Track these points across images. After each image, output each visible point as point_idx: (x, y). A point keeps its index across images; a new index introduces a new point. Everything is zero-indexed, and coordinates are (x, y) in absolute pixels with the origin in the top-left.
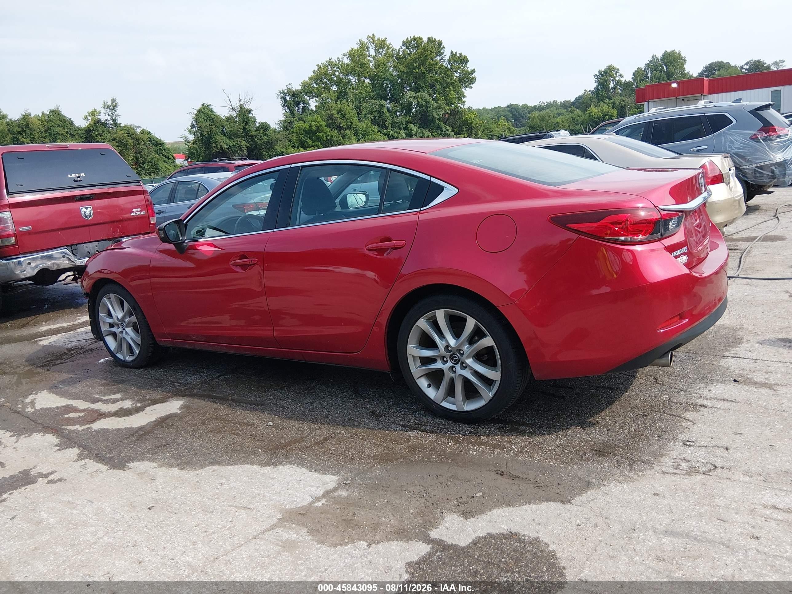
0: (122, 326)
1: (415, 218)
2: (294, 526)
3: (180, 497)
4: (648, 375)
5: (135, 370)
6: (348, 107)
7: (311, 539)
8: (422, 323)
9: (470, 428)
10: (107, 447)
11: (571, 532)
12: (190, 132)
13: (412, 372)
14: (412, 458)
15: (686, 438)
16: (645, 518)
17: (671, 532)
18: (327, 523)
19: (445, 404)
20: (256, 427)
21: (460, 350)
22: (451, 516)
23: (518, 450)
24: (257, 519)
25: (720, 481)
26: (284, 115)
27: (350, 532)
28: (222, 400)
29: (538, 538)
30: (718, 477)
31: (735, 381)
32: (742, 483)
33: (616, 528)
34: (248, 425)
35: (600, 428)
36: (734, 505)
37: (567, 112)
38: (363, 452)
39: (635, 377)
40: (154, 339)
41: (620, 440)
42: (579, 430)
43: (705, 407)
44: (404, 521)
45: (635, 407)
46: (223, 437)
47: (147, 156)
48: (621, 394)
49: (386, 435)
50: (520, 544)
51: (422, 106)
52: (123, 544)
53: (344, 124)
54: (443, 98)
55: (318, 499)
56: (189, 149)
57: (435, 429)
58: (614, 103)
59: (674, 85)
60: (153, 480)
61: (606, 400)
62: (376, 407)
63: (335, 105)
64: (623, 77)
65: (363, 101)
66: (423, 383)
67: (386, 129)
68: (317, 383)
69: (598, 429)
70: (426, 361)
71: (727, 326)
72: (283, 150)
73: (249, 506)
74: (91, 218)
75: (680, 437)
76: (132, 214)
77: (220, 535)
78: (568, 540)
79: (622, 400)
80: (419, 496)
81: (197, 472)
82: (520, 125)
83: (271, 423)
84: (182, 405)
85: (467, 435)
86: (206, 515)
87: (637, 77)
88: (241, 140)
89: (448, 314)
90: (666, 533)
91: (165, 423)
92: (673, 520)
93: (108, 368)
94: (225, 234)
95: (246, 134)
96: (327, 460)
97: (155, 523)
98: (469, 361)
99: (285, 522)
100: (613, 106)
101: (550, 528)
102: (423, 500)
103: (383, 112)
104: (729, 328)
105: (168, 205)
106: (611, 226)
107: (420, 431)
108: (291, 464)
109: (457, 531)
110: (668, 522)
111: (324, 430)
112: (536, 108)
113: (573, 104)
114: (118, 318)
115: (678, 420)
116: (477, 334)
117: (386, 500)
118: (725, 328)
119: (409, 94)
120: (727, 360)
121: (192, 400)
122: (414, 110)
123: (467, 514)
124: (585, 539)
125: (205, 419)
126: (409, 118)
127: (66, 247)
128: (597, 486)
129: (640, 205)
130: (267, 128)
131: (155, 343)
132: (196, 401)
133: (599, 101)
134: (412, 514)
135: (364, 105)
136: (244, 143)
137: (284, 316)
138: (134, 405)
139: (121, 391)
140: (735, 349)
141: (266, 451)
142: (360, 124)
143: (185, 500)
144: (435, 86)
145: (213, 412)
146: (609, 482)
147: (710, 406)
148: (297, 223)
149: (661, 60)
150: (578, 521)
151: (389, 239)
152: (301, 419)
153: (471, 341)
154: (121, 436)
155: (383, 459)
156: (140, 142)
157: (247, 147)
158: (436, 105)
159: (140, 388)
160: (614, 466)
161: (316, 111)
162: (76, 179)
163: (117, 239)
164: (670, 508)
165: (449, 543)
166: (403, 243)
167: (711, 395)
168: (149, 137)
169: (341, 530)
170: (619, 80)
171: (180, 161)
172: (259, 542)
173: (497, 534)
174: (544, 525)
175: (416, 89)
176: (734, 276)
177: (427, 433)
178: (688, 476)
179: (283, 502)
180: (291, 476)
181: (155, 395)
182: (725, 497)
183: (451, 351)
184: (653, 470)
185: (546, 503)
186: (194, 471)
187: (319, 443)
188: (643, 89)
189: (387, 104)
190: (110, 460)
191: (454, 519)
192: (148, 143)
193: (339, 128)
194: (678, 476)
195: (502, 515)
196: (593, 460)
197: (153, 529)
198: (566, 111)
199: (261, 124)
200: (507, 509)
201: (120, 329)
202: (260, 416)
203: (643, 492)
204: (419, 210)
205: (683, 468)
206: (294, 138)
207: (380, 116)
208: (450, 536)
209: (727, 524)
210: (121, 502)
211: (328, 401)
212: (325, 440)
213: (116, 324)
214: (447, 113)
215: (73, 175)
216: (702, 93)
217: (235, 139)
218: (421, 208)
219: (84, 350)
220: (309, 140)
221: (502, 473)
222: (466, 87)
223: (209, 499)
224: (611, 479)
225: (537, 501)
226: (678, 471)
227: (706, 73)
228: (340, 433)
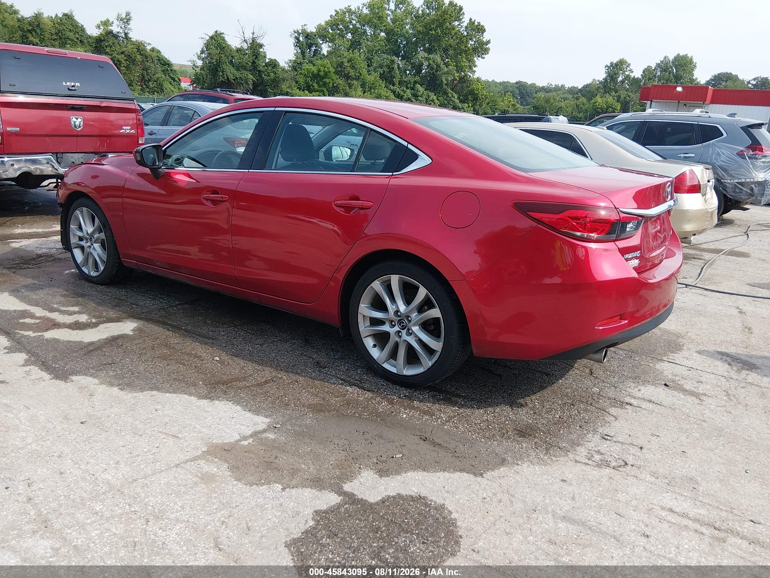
0: (91, 240)
1: (386, 181)
2: (216, 460)
3: (114, 416)
4: (585, 366)
5: (98, 286)
6: (360, 57)
7: (229, 475)
8: (377, 285)
9: (405, 392)
10: (54, 357)
11: (476, 503)
12: (199, 57)
13: (360, 330)
14: (345, 412)
15: (605, 432)
16: (547, 501)
17: (569, 518)
18: (249, 463)
19: (386, 366)
20: (203, 360)
21: (409, 317)
22: (367, 472)
23: (446, 419)
24: (183, 448)
25: (627, 478)
26: (295, 55)
27: (268, 474)
28: (176, 328)
29: (444, 505)
30: (626, 473)
31: (665, 385)
32: (647, 484)
33: (519, 506)
34: (196, 357)
35: (527, 410)
36: (634, 502)
37: (573, 98)
38: (299, 399)
39: (572, 367)
40: (119, 258)
41: (543, 424)
42: (507, 408)
43: (631, 405)
44: (322, 471)
45: (565, 394)
46: (168, 365)
47: (154, 75)
48: (555, 381)
49: (325, 387)
50: (426, 508)
51: (432, 69)
52: (50, 453)
53: (353, 74)
54: (455, 64)
55: (245, 438)
56: (196, 74)
57: (373, 388)
58: (619, 97)
59: (679, 89)
60: (92, 395)
61: (540, 384)
62: (322, 358)
63: (347, 53)
64: (632, 72)
65: (375, 53)
66: (369, 343)
67: (393, 86)
68: (271, 327)
69: (525, 410)
70: (375, 322)
71: (673, 331)
72: (288, 90)
73: (178, 435)
74: (80, 129)
75: (600, 430)
76: (121, 131)
77: (144, 458)
78: (471, 511)
79: (555, 386)
80: (342, 449)
81: (136, 395)
82: (525, 104)
83: (217, 358)
84: (135, 327)
85: (401, 398)
86: (135, 437)
87: (646, 75)
88: (248, 74)
89: (403, 281)
90: (564, 518)
91: (115, 343)
92: (574, 507)
93: (73, 280)
94: (202, 166)
95: (254, 68)
96: (263, 402)
97: (84, 438)
98: (416, 329)
99: (209, 455)
100: (618, 100)
101: (457, 497)
102: (345, 453)
103: (393, 68)
104: (674, 334)
105: (161, 127)
106: (570, 220)
107: (358, 387)
108: (227, 401)
109: (370, 487)
110: (568, 509)
111: (268, 373)
112: (543, 89)
113: (580, 91)
114: (87, 232)
115: (603, 413)
116: (426, 304)
117: (309, 449)
118: (669, 333)
119: (422, 54)
120: (663, 364)
121: (146, 323)
122: (423, 71)
123: (383, 473)
124: (487, 512)
125: (155, 344)
126: (417, 78)
127: (51, 154)
128: (511, 464)
129: (602, 204)
130: (275, 65)
131: (120, 263)
132: (150, 325)
133: (605, 92)
134: (331, 465)
135: (376, 58)
136: (251, 76)
137: (252, 257)
138: (90, 320)
139: (80, 305)
140: (673, 354)
141: (207, 385)
142: (369, 77)
143: (118, 420)
144: (448, 50)
145: (164, 339)
146: (523, 462)
147: (636, 405)
148: (273, 168)
149: (672, 63)
150: (485, 494)
151: (357, 199)
152: (248, 359)
153: (421, 309)
154: (70, 349)
155: (317, 409)
156: (148, 59)
157: (253, 81)
158: (446, 69)
159: (99, 304)
160: (532, 447)
161: (327, 56)
162: (70, 88)
163: (103, 154)
164: (574, 495)
165: (360, 497)
166: (369, 205)
167: (639, 395)
168: (158, 56)
169: (260, 471)
170: (628, 75)
171: (185, 85)
172: (179, 471)
173: (406, 495)
174: (453, 493)
175: (429, 51)
176: (692, 284)
177: (365, 390)
178: (598, 468)
179: (211, 436)
180: (225, 412)
181: (112, 314)
182: (628, 493)
183: (399, 316)
184: (566, 457)
185: (459, 473)
186: (133, 393)
187: (259, 385)
188: (649, 88)
189: (398, 61)
190: (55, 370)
191: (370, 475)
192: (156, 61)
193: (347, 77)
194: (589, 467)
195: (415, 478)
196: (514, 439)
197: (81, 444)
198: (572, 96)
199: (271, 60)
200: (422, 473)
201: (89, 244)
202: (208, 349)
203: (552, 476)
204: (391, 174)
205: (596, 460)
206: (301, 80)
207: (390, 72)
208: (361, 491)
209: (623, 519)
210: (56, 413)
211: (277, 345)
212: (266, 382)
213: (85, 238)
214: (456, 80)
215: (68, 84)
216: (704, 101)
217: (243, 72)
218: (393, 173)
219: (53, 258)
220: (315, 84)
221: (425, 439)
222: (479, 56)
223: (141, 422)
224: (525, 459)
225: (452, 470)
226: (590, 462)
227: (713, 82)
228: (281, 378)
